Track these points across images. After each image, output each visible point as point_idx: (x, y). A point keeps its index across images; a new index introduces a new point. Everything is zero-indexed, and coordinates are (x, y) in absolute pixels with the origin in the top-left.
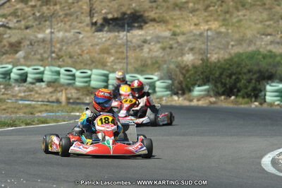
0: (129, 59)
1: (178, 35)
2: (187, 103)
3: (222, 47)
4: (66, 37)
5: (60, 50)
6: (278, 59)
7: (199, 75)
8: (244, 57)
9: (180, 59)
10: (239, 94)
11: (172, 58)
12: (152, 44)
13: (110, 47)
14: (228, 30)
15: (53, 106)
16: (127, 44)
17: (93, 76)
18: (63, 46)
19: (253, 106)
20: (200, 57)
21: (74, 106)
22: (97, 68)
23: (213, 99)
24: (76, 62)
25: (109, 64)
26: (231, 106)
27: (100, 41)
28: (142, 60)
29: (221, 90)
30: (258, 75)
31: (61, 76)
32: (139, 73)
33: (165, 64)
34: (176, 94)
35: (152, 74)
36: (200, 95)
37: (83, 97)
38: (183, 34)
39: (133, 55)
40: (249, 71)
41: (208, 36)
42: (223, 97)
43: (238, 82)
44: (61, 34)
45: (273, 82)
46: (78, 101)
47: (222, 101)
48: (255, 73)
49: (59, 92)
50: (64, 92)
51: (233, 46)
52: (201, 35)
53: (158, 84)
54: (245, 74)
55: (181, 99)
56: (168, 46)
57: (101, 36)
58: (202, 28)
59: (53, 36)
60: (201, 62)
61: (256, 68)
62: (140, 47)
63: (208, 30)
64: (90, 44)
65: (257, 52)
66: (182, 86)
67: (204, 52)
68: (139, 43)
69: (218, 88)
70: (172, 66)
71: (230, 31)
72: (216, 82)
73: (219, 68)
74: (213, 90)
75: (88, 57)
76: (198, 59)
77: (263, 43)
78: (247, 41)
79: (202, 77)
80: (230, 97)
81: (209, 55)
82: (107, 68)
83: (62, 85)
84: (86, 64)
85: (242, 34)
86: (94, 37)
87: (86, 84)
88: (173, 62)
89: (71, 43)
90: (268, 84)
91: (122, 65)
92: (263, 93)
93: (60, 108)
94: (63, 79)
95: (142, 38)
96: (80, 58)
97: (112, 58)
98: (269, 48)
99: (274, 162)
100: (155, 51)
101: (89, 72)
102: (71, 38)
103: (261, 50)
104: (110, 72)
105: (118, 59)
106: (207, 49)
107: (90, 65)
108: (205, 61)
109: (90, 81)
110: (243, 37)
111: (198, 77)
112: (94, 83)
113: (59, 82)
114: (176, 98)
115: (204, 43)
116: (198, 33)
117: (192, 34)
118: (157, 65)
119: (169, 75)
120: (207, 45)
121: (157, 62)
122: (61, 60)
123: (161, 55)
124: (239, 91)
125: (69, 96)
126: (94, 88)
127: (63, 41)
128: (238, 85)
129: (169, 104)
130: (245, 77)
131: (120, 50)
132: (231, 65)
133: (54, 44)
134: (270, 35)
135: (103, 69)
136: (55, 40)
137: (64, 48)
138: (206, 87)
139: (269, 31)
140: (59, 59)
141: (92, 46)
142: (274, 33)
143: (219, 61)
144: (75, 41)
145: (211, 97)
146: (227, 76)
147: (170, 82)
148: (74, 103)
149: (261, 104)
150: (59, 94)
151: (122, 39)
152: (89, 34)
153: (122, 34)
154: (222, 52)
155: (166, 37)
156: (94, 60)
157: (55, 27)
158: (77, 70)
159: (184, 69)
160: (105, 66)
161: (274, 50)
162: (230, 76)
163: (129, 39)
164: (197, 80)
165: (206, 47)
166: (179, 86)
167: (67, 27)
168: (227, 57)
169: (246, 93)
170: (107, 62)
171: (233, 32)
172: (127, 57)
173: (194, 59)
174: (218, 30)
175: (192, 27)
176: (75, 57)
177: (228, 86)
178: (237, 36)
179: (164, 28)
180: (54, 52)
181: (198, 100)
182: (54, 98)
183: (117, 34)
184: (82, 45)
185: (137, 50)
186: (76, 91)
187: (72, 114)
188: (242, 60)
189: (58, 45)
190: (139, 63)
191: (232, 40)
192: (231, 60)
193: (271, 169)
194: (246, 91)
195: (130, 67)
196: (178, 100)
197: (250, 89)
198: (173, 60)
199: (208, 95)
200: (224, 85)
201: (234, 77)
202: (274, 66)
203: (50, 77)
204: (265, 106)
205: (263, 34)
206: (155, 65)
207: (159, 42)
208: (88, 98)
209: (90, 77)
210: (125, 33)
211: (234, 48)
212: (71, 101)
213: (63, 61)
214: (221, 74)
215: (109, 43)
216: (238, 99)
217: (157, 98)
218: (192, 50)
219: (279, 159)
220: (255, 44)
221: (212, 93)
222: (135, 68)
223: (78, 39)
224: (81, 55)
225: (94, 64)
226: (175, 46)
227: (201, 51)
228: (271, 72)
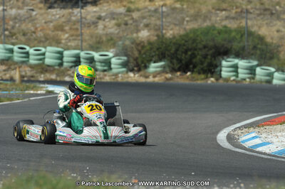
0: (83, 36)
1: (133, 11)
2: (142, 80)
3: (177, 23)
4: (19, 15)
5: (13, 27)
6: (233, 34)
7: (154, 52)
8: (199, 33)
9: (135, 35)
10: (195, 70)
11: (127, 35)
12: (107, 20)
13: (64, 24)
14: (183, 5)
15: (6, 85)
16: (81, 21)
17: (47, 54)
18: (16, 23)
19: (209, 82)
20: (156, 33)
21: (28, 84)
22: (51, 45)
23: (169, 76)
24: (29, 39)
25: (63, 41)
26: (187, 82)
27: (53, 17)
28: (96, 37)
29: (177, 67)
30: (213, 50)
31: (15, 54)
32: (94, 51)
33: (120, 40)
34: (132, 70)
35: (107, 51)
36: (156, 71)
37: (38, 75)
38: (138, 10)
39: (88, 32)
40: (205, 47)
41: (163, 12)
42: (179, 73)
43: (194, 58)
44: (13, 12)
45: (228, 57)
46: (32, 79)
47: (178, 77)
48: (211, 49)
49: (13, 70)
50: (18, 70)
51: (187, 21)
52: (156, 11)
53: (114, 61)
54: (200, 49)
55: (137, 75)
56: (123, 22)
57: (54, 13)
58: (157, 4)
59: (6, 13)
60: (156, 38)
61: (211, 44)
62: (95, 24)
63: (162, 6)
64: (43, 21)
65: (213, 28)
66: (137, 63)
67: (159, 29)
68: (94, 19)
69: (173, 64)
70: (127, 43)
71: (185, 6)
72: (172, 58)
73: (174, 44)
74: (169, 66)
75: (42, 35)
76: (153, 35)
77: (218, 19)
78: (203, 17)
79: (157, 53)
80: (186, 73)
81: (164, 31)
82: (62, 45)
83: (16, 63)
84: (40, 42)
85: (197, 10)
86: (48, 14)
87: (41, 62)
88: (128, 39)
89: (24, 20)
90: (223, 59)
91: (76, 42)
92: (219, 69)
93: (14, 87)
94: (17, 57)
95: (97, 15)
96: (34, 35)
97: (67, 35)
98: (224, 23)
99: (230, 138)
100: (109, 27)
101: (43, 50)
102: (24, 15)
103: (216, 25)
104: (65, 50)
105: (72, 36)
106: (162, 26)
107: (43, 42)
108: (161, 37)
109: (44, 58)
110: (198, 12)
111: (154, 54)
112: (48, 61)
113: (12, 60)
114: (131, 74)
115: (159, 19)
116: (153, 9)
117: (147, 10)
118: (112, 42)
119: (124, 52)
120: (162, 21)
121: (112, 39)
122: (14, 37)
123: (116, 32)
124: (195, 67)
125: (23, 73)
126: (48, 66)
127: (15, 18)
128: (194, 60)
129: (125, 80)
130: (200, 53)
131: (75, 27)
132: (186, 41)
133: (7, 21)
134: (225, 10)
135: (58, 47)
136: (8, 17)
137: (17, 25)
138: (162, 63)
139: (224, 6)
140: (12, 36)
141: (46, 23)
142: (229, 9)
143: (174, 37)
144: (28, 18)
145: (167, 73)
146: (183, 52)
147: (125, 58)
148: (29, 81)
149: (217, 80)
150: (13, 72)
151: (76, 15)
152: (43, 11)
153: (76, 11)
154: (177, 28)
155: (121, 14)
156: (48, 37)
157: (8, 4)
158: (31, 47)
159: (139, 45)
160: (60, 43)
161: (229, 26)
162: (186, 52)
163: (83, 16)
164: (153, 56)
165: (161, 23)
166: (135, 62)
167: (20, 4)
168: (182, 32)
169: (202, 69)
170: (61, 39)
171: (188, 7)
172: (82, 34)
173: (149, 36)
174: (173, 6)
175: (147, 3)
176: (29, 34)
177: (183, 62)
178: (192, 12)
179: (119, 4)
180: (7, 30)
181: (154, 77)
182: (8, 76)
183: (70, 10)
184: (36, 22)
185: (92, 27)
186: (30, 69)
187: (27, 92)
188: (197, 36)
189: (11, 23)
190: (94, 40)
191: (187, 17)
192: (187, 35)
193: (226, 145)
194: (202, 66)
195: (84, 44)
196: (133, 77)
197: (205, 64)
198: (128, 37)
199: (164, 71)
200: (180, 61)
201: (189, 53)
202: (230, 41)
203: (3, 54)
204: (221, 81)
205: (218, 10)
206: (110, 41)
207: (114, 19)
208: (42, 76)
209: (44, 54)
210: (79, 10)
211: (189, 23)
212: (25, 79)
213: (17, 38)
214: (177, 50)
215: (63, 20)
216: (194, 75)
217: (113, 75)
218: (147, 26)
219: (234, 135)
220: (210, 20)
221: (167, 69)
222: (90, 45)
223: (31, 16)
224: (34, 32)
225: (48, 42)
226: (130, 22)
227: (156, 27)
228: (226, 48)
